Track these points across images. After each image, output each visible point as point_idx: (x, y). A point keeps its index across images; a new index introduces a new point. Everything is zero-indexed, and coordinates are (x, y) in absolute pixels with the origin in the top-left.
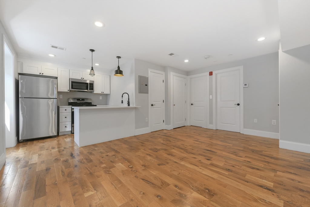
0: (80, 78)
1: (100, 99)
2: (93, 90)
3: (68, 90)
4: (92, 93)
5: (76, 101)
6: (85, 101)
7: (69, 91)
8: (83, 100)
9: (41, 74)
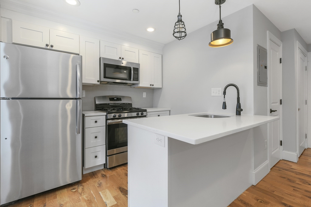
0: (117, 59)
1: (144, 97)
2: (138, 80)
3: (98, 81)
4: (136, 86)
5: (108, 102)
6: (123, 101)
7: (99, 83)
8: (119, 99)
9: (48, 47)
